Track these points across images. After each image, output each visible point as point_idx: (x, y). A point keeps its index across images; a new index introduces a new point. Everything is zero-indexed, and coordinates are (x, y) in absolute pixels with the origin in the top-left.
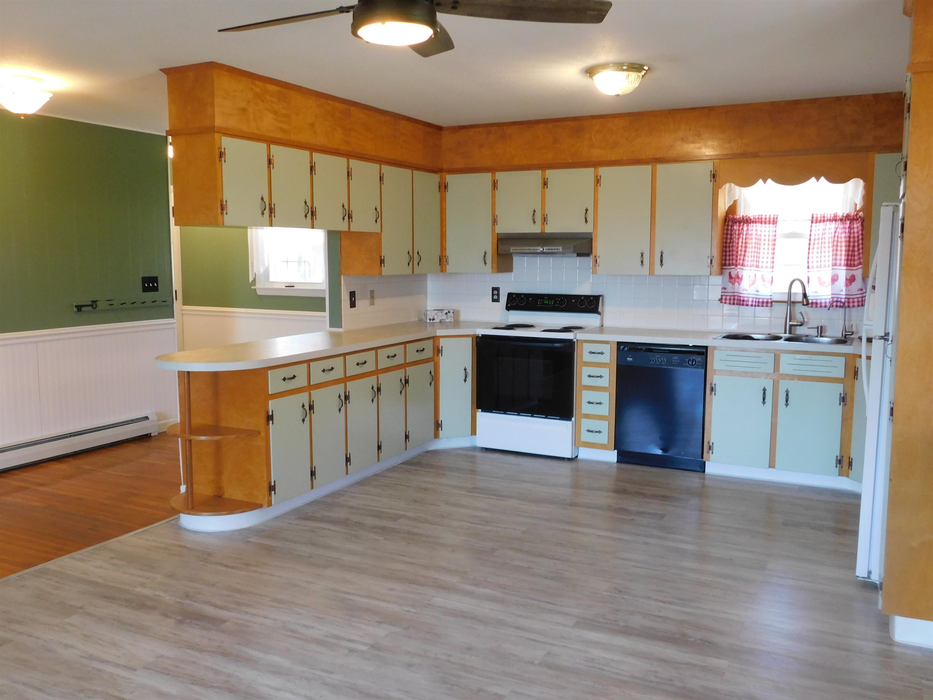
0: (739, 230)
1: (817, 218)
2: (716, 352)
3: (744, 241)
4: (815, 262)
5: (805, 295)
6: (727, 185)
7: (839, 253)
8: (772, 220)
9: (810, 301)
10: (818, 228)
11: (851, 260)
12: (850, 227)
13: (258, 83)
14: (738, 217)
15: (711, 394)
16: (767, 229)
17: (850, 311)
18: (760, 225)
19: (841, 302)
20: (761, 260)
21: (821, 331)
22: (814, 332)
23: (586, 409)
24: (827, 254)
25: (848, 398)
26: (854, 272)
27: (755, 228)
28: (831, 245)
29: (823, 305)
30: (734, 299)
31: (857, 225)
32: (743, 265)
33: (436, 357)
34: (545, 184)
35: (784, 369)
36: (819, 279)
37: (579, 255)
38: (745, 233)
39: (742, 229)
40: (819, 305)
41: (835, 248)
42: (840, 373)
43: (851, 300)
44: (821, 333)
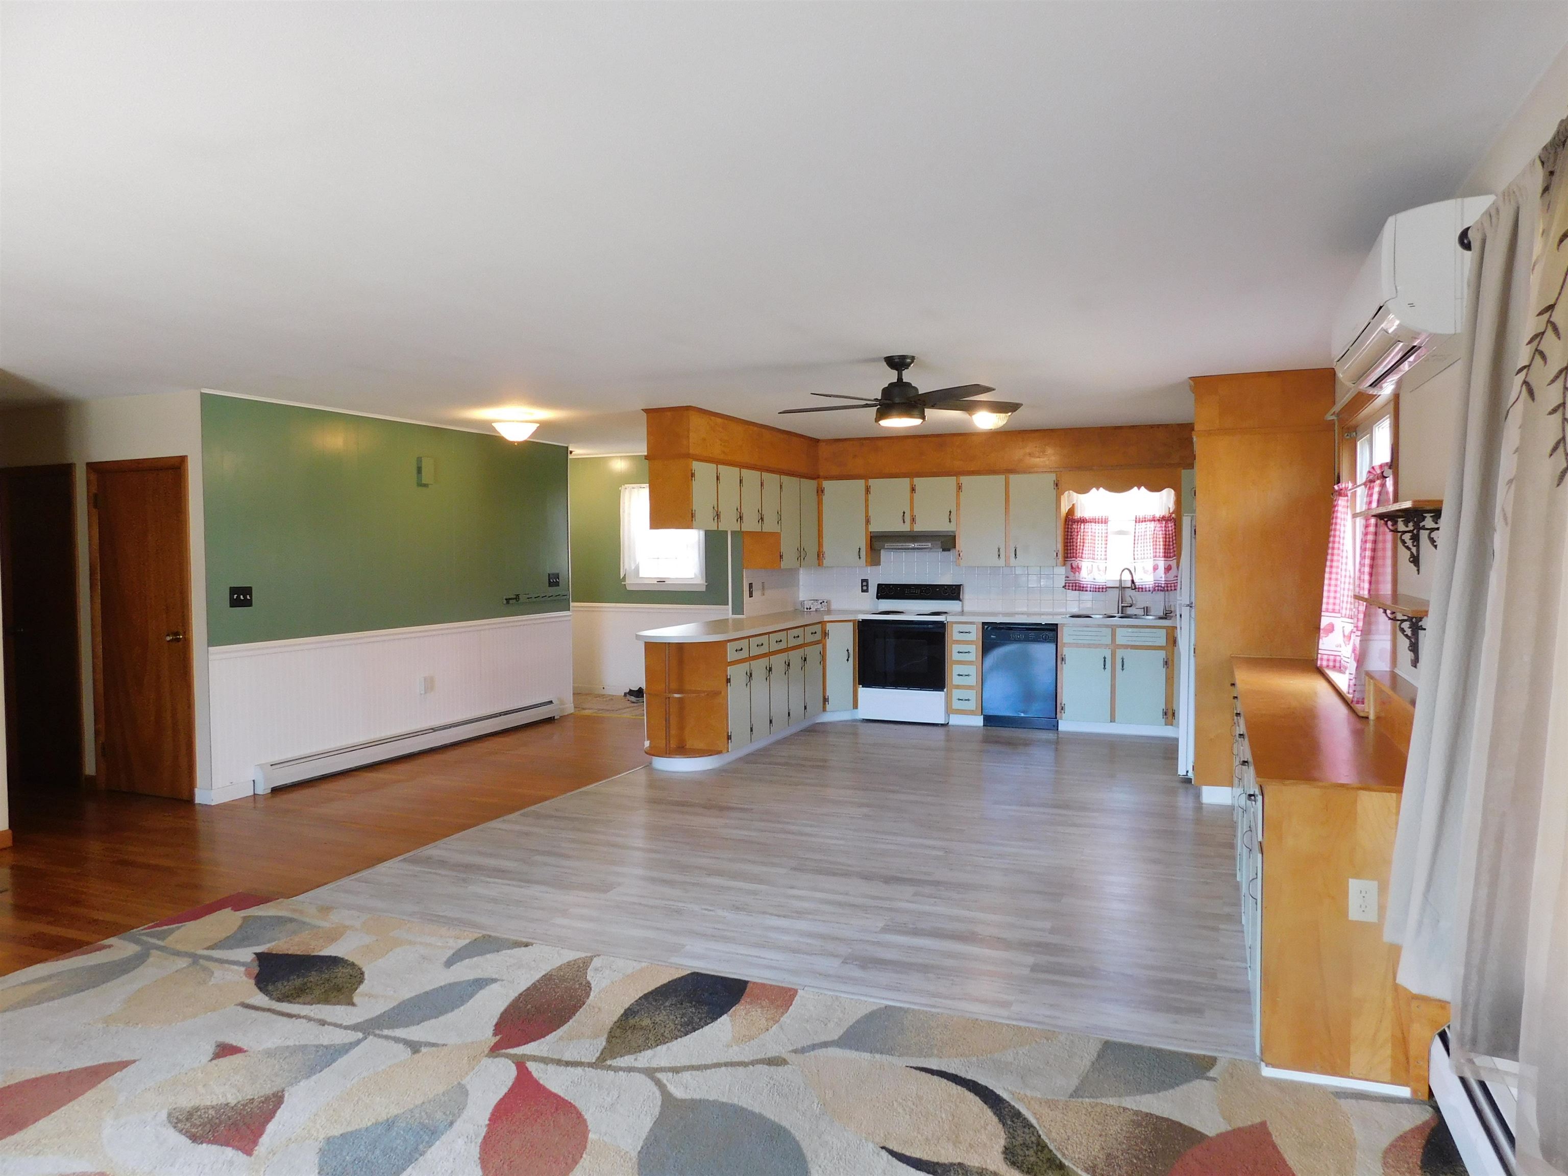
0: (1077, 528)
1: (1139, 519)
2: (1065, 629)
3: (1082, 538)
4: (1139, 554)
5: (1133, 582)
6: (1067, 492)
7: (1158, 547)
8: (1104, 520)
9: (1137, 587)
10: (1140, 527)
11: (1168, 553)
12: (1165, 527)
13: (713, 418)
14: (1076, 518)
15: (1061, 663)
16: (1100, 528)
17: (1169, 595)
18: (1094, 524)
19: (1161, 587)
20: (1096, 553)
21: (1147, 611)
22: (1141, 612)
23: (956, 680)
24: (1149, 548)
25: (1170, 663)
26: (1171, 563)
27: (1090, 527)
28: (1151, 540)
29: (1148, 589)
30: (1076, 586)
31: (1170, 524)
32: (1082, 558)
33: (824, 641)
34: (913, 490)
35: (1120, 640)
36: (1144, 568)
37: (944, 550)
38: (1082, 531)
39: (1080, 528)
40: (1144, 590)
41: (1155, 543)
42: (1162, 642)
43: (1169, 585)
44: (1147, 612)
